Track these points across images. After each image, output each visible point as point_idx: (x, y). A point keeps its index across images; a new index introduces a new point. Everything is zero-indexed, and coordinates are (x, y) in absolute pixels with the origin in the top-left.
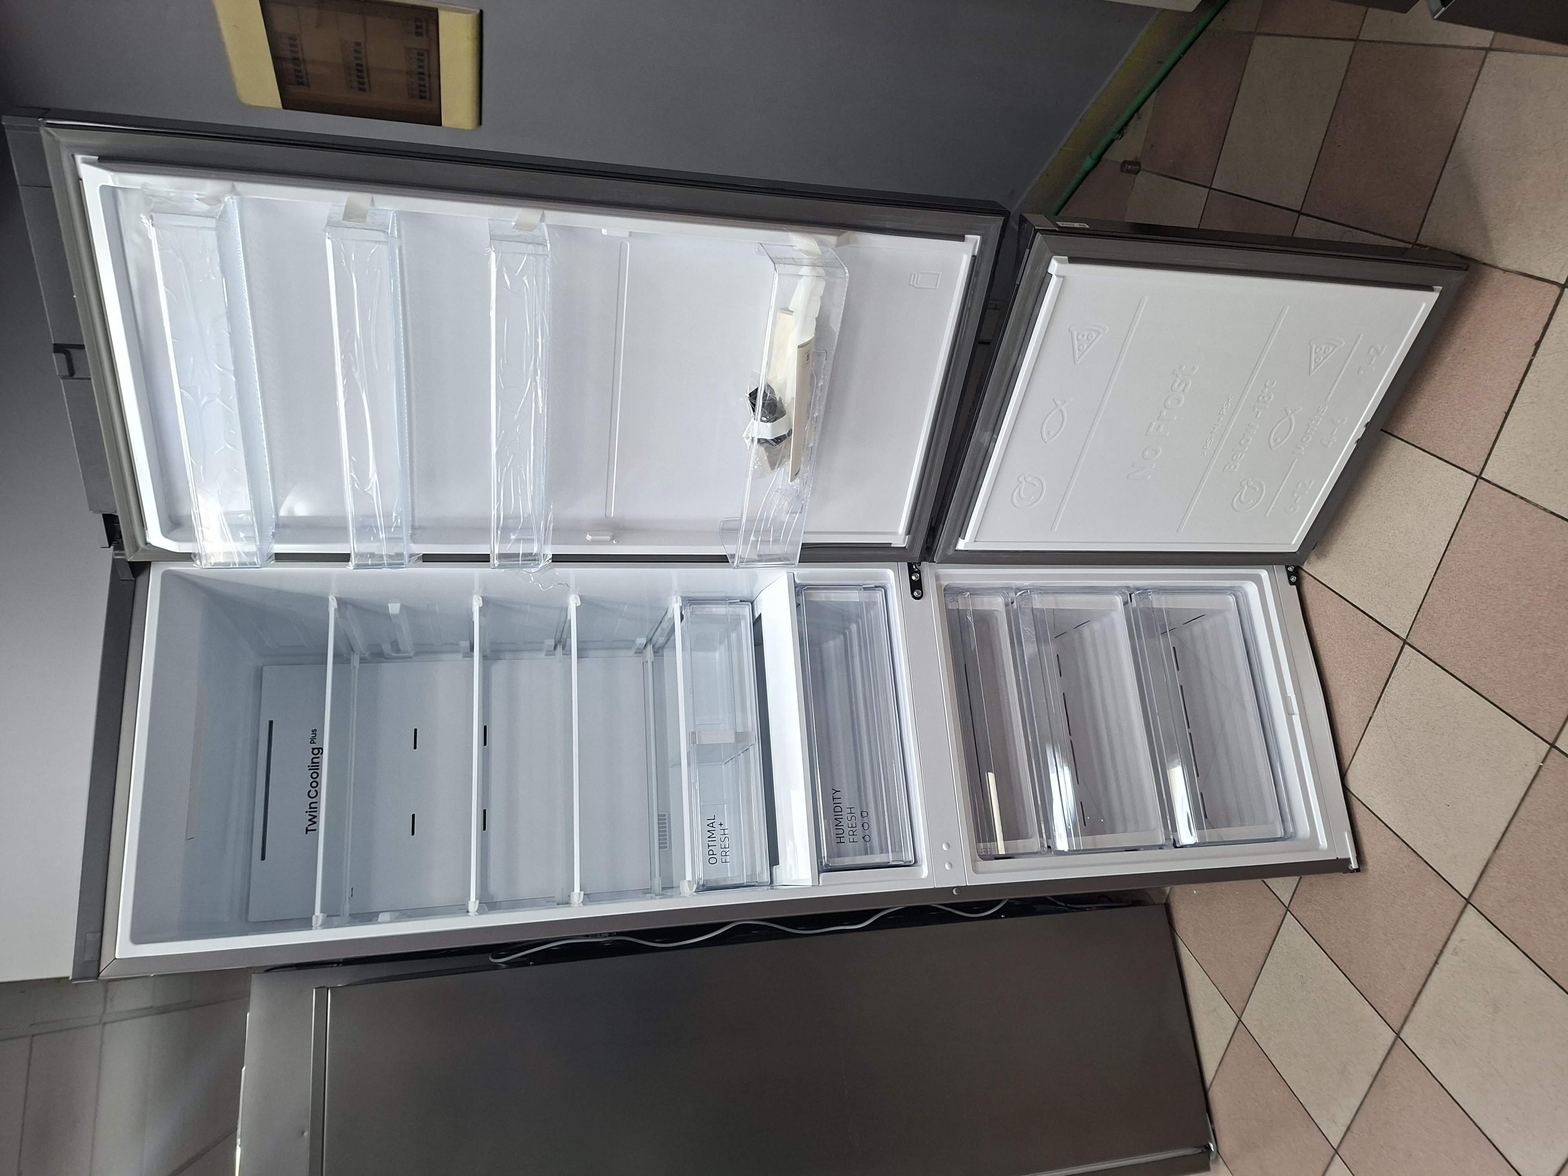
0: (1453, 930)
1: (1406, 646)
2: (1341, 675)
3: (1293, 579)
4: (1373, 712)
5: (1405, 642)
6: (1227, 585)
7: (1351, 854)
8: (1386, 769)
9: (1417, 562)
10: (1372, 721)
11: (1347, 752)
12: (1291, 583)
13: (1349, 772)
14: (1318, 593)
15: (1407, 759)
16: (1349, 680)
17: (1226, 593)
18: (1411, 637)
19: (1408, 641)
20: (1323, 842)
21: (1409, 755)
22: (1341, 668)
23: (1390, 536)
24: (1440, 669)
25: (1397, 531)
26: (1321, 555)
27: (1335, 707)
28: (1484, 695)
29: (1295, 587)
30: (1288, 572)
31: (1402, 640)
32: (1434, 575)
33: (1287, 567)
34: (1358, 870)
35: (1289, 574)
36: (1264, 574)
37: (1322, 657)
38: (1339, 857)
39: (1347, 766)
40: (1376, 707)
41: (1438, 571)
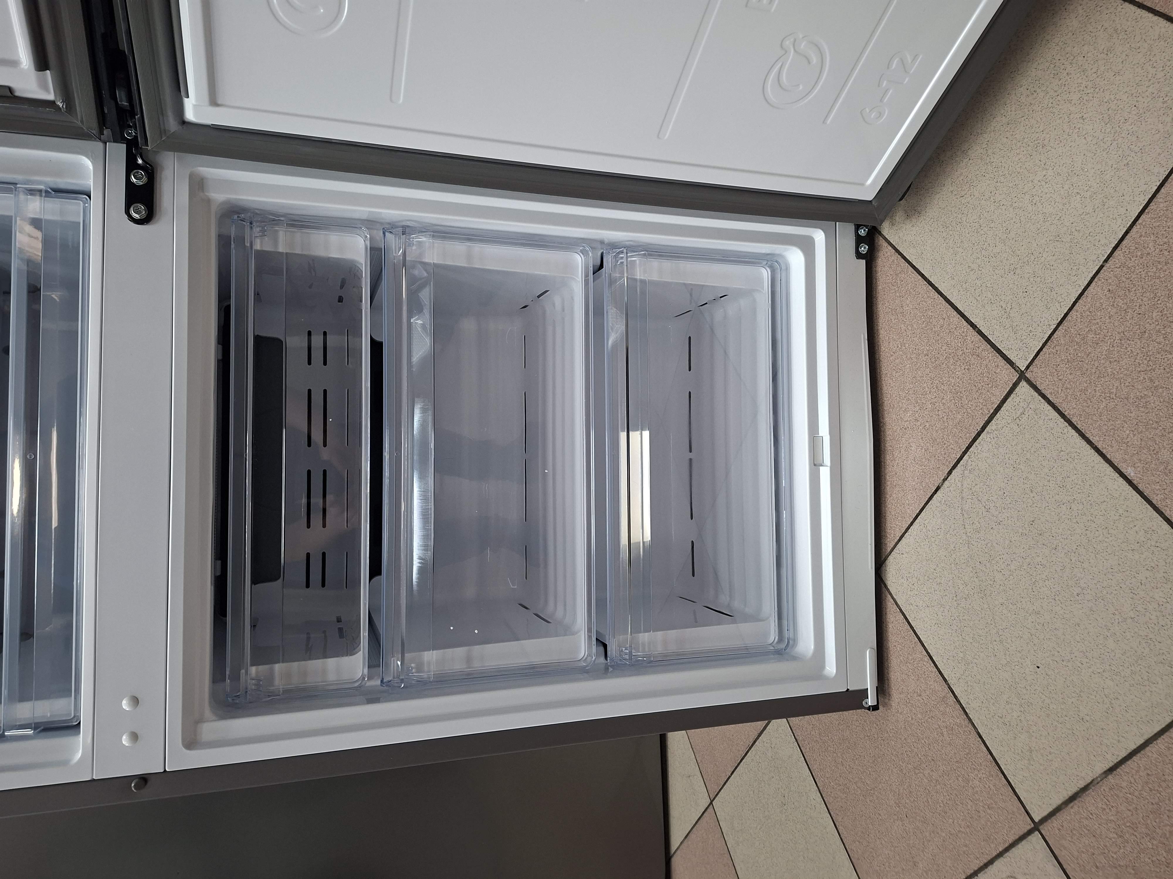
0: (1000, 855)
1: (1023, 383)
2: (906, 411)
3: (864, 249)
4: (945, 480)
5: (1022, 376)
6: (764, 251)
7: (869, 683)
8: (945, 572)
9: (1076, 233)
10: (939, 493)
11: (893, 530)
12: (859, 256)
13: (890, 558)
14: (897, 275)
15: (984, 569)
16: (917, 420)
17: (759, 263)
18: (1035, 370)
19: (1028, 375)
20: (831, 668)
21: (988, 565)
22: (908, 399)
23: (1036, 182)
24: (1076, 435)
25: (1050, 172)
26: (913, 212)
27: (888, 457)
28: (1154, 502)
29: (863, 262)
30: (858, 236)
31: (1017, 371)
32: (1106, 261)
33: (858, 227)
34: (875, 708)
35: (859, 240)
36: (819, 236)
37: (883, 376)
38: (851, 688)
39: (889, 550)
40: (950, 473)
41: (1116, 253)
